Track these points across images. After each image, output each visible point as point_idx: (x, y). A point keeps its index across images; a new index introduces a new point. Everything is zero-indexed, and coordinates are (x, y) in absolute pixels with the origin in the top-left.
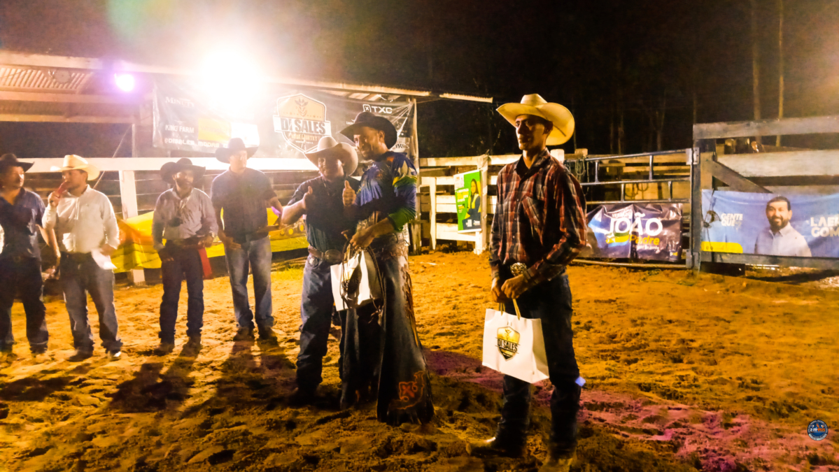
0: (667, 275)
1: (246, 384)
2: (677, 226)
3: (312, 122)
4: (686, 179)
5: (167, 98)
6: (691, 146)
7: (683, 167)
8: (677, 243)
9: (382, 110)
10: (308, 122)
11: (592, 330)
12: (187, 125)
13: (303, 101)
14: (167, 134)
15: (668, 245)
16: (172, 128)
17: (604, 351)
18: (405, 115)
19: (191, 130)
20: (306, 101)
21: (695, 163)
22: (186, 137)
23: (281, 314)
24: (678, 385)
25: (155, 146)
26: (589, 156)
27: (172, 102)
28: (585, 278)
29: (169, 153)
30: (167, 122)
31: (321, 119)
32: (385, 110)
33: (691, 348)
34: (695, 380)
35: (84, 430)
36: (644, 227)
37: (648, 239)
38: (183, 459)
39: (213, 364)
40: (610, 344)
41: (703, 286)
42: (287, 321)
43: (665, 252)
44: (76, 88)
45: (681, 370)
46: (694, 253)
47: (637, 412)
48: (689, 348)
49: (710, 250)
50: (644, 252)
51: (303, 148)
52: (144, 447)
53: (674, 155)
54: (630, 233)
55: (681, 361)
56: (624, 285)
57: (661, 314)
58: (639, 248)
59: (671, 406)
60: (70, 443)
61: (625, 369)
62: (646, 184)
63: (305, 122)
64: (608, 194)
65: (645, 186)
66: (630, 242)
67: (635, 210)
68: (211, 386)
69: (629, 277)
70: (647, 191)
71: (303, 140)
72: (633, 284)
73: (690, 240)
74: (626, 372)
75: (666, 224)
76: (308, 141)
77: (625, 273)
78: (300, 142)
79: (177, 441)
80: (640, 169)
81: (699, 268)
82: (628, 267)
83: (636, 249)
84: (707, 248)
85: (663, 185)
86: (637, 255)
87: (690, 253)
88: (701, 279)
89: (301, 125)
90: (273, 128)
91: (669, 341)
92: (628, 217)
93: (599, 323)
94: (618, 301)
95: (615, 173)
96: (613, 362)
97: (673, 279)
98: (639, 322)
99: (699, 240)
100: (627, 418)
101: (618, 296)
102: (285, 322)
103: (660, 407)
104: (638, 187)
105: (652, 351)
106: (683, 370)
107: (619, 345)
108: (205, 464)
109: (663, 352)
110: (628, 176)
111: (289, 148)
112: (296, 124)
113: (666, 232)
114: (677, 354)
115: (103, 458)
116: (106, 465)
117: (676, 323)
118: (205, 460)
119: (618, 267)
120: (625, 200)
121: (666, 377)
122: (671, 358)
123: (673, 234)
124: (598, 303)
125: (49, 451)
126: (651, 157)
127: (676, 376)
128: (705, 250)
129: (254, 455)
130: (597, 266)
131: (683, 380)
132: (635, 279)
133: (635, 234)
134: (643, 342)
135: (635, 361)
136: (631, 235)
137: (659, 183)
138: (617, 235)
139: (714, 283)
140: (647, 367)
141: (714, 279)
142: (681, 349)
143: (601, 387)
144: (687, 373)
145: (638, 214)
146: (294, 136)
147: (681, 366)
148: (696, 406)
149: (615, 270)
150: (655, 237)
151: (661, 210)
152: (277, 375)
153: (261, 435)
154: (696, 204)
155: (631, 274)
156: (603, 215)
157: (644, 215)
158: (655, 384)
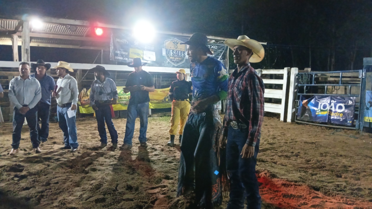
0: (345, 132)
1: (126, 167)
2: (352, 108)
3: (180, 52)
4: (358, 85)
5: (117, 39)
6: (362, 69)
7: (358, 79)
8: (352, 117)
9: (213, 47)
10: (178, 51)
11: (299, 157)
12: (124, 51)
13: (176, 42)
14: (116, 55)
15: (347, 117)
16: (118, 52)
17: (302, 168)
18: (223, 50)
19: (127, 54)
20: (177, 42)
21: (363, 77)
22: (124, 56)
23: (154, 136)
24: (335, 189)
25: (111, 60)
26: (311, 71)
27: (119, 41)
28: (303, 131)
29: (117, 63)
30: (116, 50)
31: (184, 50)
32: (214, 47)
33: (348, 171)
34: (345, 187)
35: (50, 181)
36: (335, 108)
37: (337, 114)
38: (84, 199)
39: (116, 156)
40: (306, 164)
41: (363, 139)
42: (155, 140)
43: (345, 121)
44: (84, 34)
45: (338, 181)
46: (360, 122)
47: (309, 201)
48: (347, 170)
49: (368, 121)
50: (334, 120)
51: (175, 63)
52: (70, 192)
53: (354, 73)
54: (328, 110)
55: (341, 177)
56: (322, 136)
57: (337, 152)
58: (332, 118)
59: (327, 200)
60: (42, 186)
61: (310, 178)
62: (339, 86)
63: (176, 52)
64: (319, 90)
65: (338, 87)
66: (328, 114)
67: (332, 99)
68: (111, 166)
69: (326, 132)
70: (339, 90)
71: (175, 60)
72: (327, 135)
73: (359, 116)
74: (309, 179)
75: (347, 107)
76: (177, 60)
77: (324, 130)
78: (173, 60)
79: (85, 190)
80: (336, 79)
81: (362, 130)
82: (326, 127)
83: (330, 118)
84: (367, 120)
85: (347, 87)
86: (331, 121)
87: (358, 122)
88: (363, 135)
89: (175, 53)
90: (162, 54)
91: (337, 166)
92: (327, 102)
93: (303, 154)
94: (316, 143)
95: (324, 80)
96: (304, 174)
97: (348, 134)
98: (324, 155)
99: (363, 116)
100: (303, 204)
101: (317, 141)
102: (154, 140)
103: (321, 200)
104: (334, 88)
105: (326, 170)
106: (340, 181)
107: (310, 165)
108: (93, 203)
109: (332, 171)
110: (330, 82)
111: (169, 63)
112: (172, 52)
113: (346, 111)
114: (340, 172)
115: (51, 195)
116: (51, 198)
117: (344, 157)
118: (93, 201)
119: (321, 126)
120: (327, 94)
121: (330, 185)
122: (336, 175)
123: (350, 112)
124: (306, 144)
125: (31, 189)
126: (341, 73)
127: (335, 184)
128: (366, 121)
129: (115, 201)
130: (311, 125)
131: (339, 187)
132: (328, 133)
133: (331, 111)
134: (323, 165)
135: (316, 174)
136: (329, 111)
137: (346, 86)
138: (322, 111)
139: (370, 138)
140: (321, 178)
141: (369, 136)
142: (342, 171)
143: (293, 186)
144: (342, 183)
145: (332, 101)
146: (171, 58)
147: (340, 179)
148: (341, 201)
149: (320, 128)
150: (340, 113)
151: (345, 100)
152: (140, 164)
153: (122, 192)
154: (363, 98)
155: (327, 130)
156: (315, 101)
157: (336, 102)
158: (323, 187)
